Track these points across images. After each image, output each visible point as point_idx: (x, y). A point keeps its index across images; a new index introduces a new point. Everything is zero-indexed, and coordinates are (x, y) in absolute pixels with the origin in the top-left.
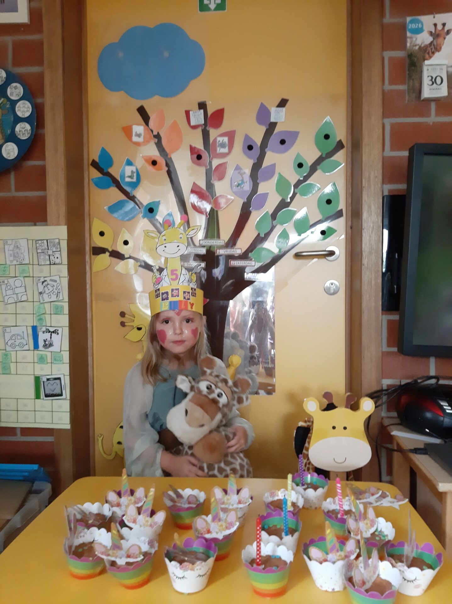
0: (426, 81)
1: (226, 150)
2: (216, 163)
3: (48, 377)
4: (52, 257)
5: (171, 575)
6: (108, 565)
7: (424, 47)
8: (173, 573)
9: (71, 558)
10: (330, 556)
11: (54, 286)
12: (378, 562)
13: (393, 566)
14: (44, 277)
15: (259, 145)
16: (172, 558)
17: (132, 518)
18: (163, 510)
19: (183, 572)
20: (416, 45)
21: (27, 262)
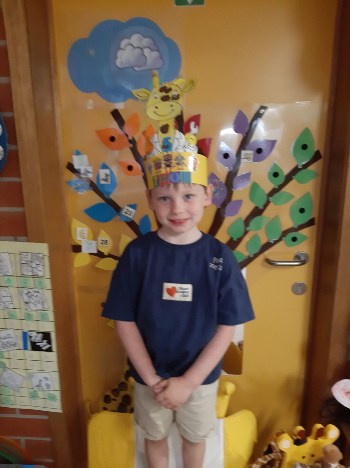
11: (38, 296)
15: (235, 154)
21: (10, 273)
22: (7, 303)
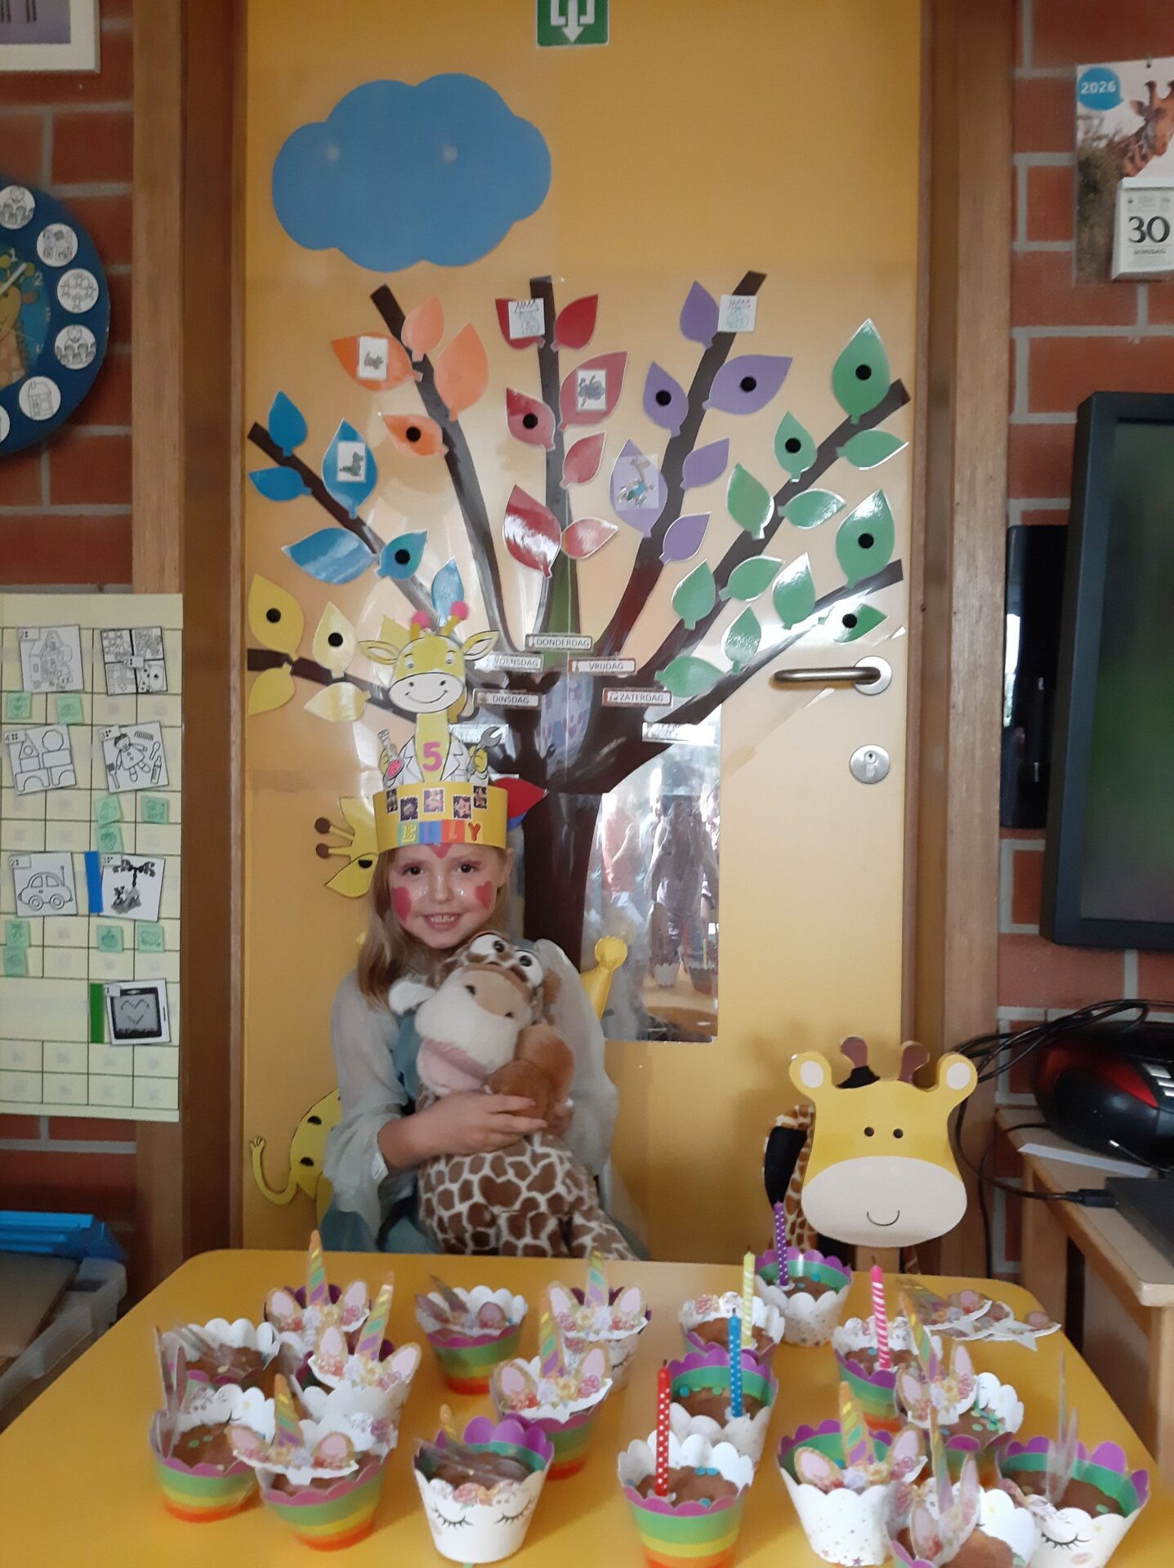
0: (1125, 231)
1: (599, 404)
2: (573, 435)
3: (125, 986)
4: (141, 675)
5: (431, 1515)
6: (264, 1486)
7: (1120, 143)
8: (437, 1511)
9: (169, 1464)
10: (850, 1474)
11: (145, 749)
12: (978, 1491)
13: (1018, 1503)
14: (121, 727)
15: (687, 393)
16: (434, 1470)
17: (332, 1361)
18: (413, 1344)
19: (462, 1509)
20: (1099, 138)
21: (77, 685)
22: (56, 772)
